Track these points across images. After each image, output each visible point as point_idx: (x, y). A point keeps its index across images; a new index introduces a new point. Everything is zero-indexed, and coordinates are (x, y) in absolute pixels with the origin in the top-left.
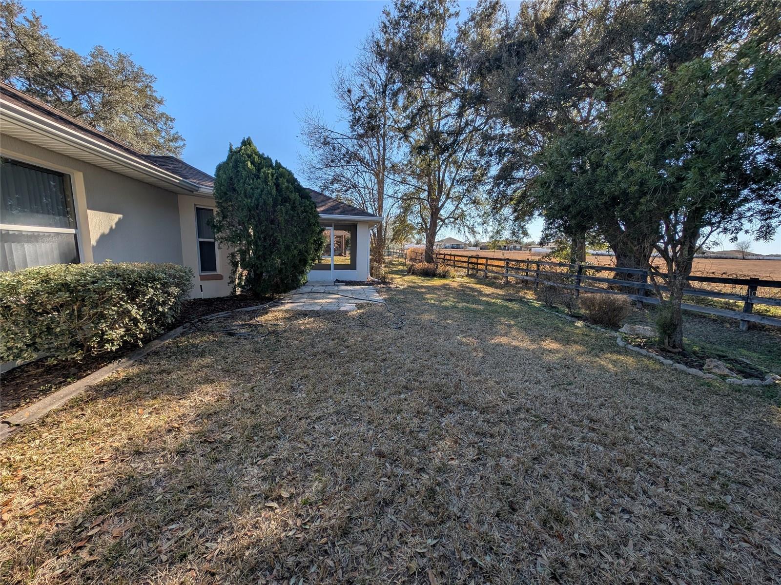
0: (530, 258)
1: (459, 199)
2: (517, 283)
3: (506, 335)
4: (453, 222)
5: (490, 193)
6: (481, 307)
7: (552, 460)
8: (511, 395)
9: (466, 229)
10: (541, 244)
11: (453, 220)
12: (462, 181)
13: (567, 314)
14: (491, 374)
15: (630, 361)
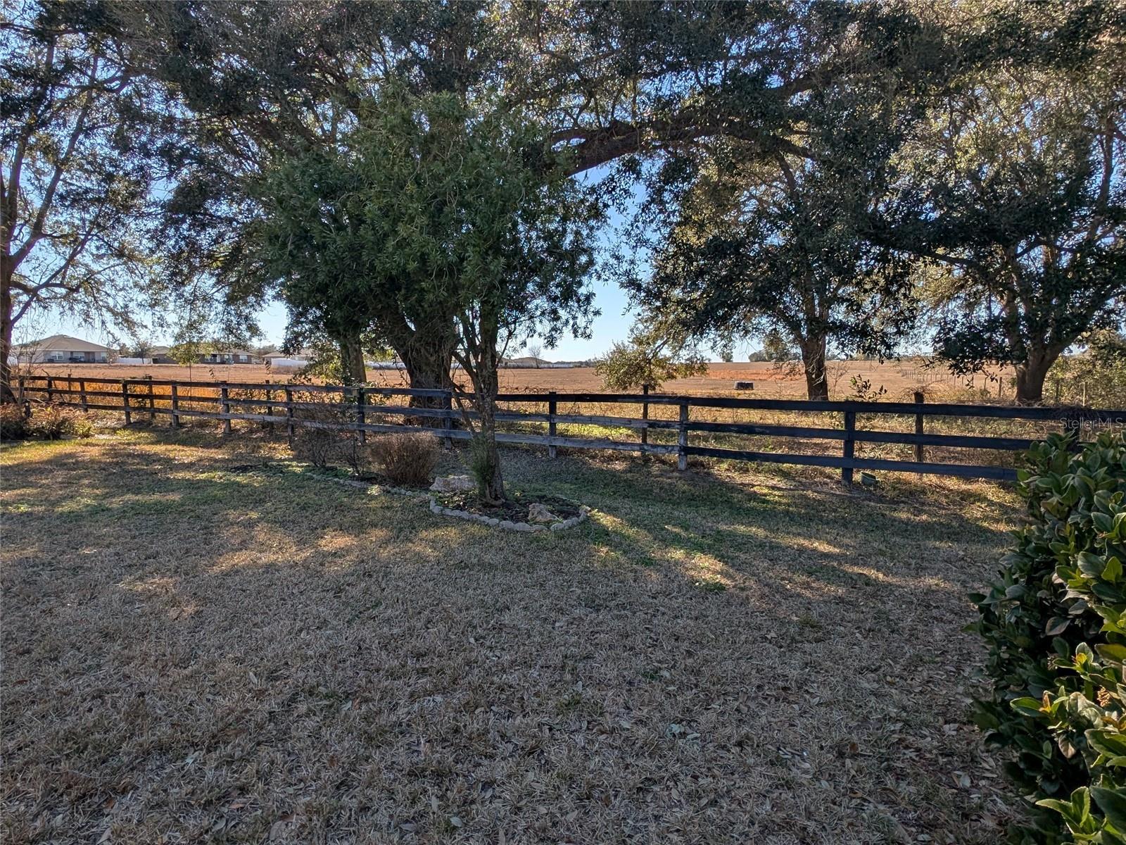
0: (273, 378)
1: (76, 243)
2: (251, 431)
3: (243, 545)
4: (65, 297)
5: (158, 237)
6: (176, 497)
7: (369, 768)
8: (272, 677)
9: (108, 316)
10: (286, 351)
11: (63, 291)
12: (77, 199)
13: (352, 478)
14: (221, 647)
15: (452, 533)
